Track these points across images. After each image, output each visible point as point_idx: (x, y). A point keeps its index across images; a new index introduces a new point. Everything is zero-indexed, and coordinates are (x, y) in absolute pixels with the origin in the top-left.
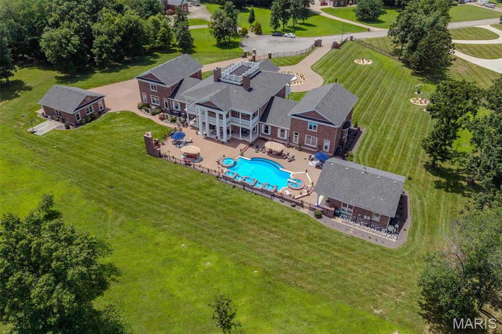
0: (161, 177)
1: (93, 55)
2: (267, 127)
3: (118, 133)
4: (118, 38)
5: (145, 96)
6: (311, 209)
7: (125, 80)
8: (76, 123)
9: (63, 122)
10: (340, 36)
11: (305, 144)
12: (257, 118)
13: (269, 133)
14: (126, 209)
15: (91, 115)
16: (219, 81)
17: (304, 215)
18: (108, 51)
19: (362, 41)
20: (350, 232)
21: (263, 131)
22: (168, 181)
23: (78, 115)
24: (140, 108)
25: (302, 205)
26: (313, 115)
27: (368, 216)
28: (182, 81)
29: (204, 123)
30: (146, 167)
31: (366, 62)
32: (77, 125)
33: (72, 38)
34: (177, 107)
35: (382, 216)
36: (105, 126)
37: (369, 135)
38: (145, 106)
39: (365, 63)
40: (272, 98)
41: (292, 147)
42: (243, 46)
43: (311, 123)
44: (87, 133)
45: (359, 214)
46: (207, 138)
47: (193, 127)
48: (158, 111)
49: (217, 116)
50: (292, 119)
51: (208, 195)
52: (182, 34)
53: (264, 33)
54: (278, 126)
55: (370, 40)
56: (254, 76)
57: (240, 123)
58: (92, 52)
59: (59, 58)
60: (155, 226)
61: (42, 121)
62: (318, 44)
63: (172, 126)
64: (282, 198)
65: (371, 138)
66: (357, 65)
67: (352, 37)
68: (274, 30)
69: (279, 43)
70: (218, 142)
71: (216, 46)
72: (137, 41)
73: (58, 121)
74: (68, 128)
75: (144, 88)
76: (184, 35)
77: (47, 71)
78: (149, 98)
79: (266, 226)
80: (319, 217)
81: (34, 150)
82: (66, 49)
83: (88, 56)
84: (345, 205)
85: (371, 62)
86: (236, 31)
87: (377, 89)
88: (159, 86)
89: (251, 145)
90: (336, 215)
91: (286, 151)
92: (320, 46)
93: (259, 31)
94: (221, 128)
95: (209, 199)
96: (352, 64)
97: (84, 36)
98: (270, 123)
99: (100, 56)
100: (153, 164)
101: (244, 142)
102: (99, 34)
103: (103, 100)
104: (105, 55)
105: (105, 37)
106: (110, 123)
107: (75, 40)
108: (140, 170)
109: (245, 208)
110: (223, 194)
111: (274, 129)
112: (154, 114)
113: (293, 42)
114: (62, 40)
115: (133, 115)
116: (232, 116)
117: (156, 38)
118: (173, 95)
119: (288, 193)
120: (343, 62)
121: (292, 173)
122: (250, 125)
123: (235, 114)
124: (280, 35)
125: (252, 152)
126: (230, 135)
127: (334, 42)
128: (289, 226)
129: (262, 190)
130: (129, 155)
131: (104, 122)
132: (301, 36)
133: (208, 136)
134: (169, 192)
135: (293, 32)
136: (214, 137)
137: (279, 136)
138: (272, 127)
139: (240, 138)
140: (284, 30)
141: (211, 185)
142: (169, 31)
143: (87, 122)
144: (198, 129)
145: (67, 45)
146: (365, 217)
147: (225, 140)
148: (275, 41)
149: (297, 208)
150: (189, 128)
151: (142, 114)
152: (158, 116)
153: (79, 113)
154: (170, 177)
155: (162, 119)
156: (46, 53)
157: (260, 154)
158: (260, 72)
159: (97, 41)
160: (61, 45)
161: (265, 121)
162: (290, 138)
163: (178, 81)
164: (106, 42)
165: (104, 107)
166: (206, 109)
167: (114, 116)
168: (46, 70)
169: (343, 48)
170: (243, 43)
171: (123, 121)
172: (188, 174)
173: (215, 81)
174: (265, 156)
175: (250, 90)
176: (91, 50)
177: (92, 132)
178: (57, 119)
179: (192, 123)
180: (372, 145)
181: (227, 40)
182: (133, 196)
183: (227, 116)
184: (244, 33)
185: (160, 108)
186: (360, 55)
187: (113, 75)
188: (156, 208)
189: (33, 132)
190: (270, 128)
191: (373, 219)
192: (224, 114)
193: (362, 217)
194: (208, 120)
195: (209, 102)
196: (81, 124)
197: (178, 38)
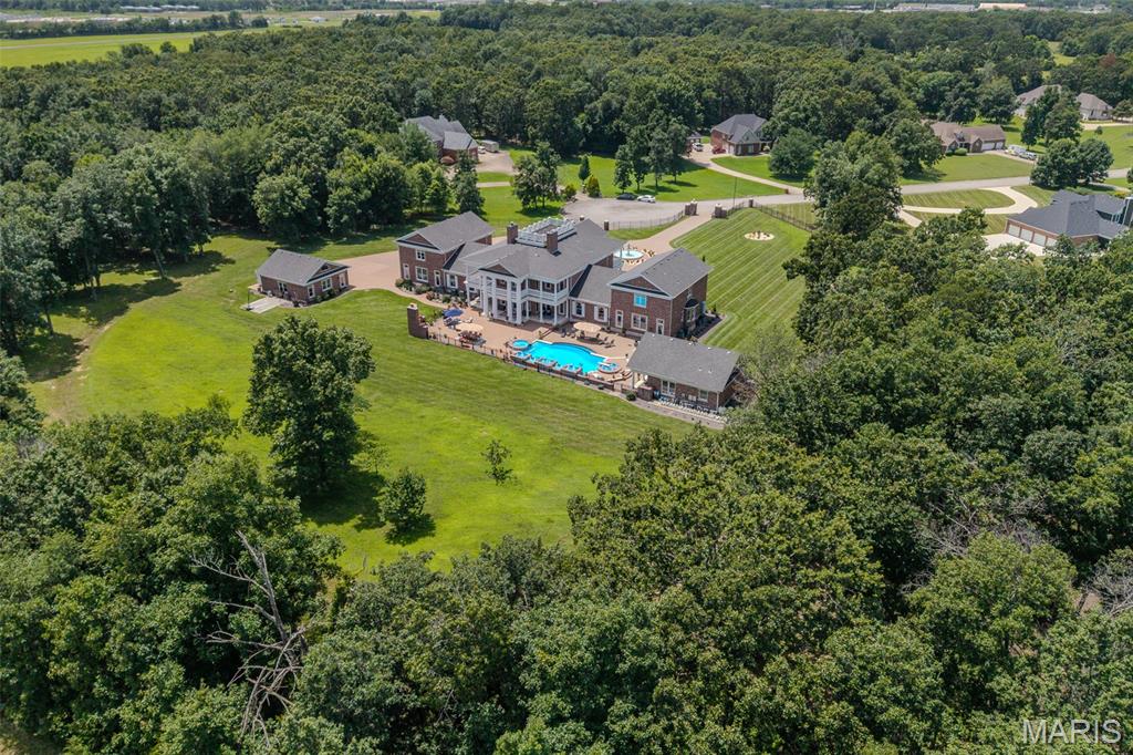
0: (428, 358)
1: (326, 217)
2: (579, 306)
3: (367, 313)
4: (367, 192)
5: (407, 270)
6: (624, 391)
7: (376, 252)
8: (307, 300)
9: (289, 299)
10: (732, 200)
11: (632, 327)
12: (566, 291)
13: (583, 315)
14: (381, 387)
15: (329, 292)
16: (514, 242)
17: (613, 397)
18: (350, 210)
19: (767, 208)
20: (669, 414)
21: (574, 313)
22: (438, 362)
23: (311, 290)
24: (399, 285)
25: (612, 388)
26: (639, 283)
27: (693, 395)
28: (462, 246)
29: (490, 300)
30: (407, 348)
31: (763, 237)
32: (309, 303)
33: (300, 189)
34: (452, 284)
35: (711, 393)
36: (348, 305)
37: (732, 322)
38: (407, 283)
39: (761, 239)
40: (590, 267)
41: (615, 333)
42: (565, 214)
43: (638, 295)
44: (323, 312)
45: (683, 393)
46: (494, 320)
47: (474, 308)
48: (424, 288)
49: (509, 285)
50: (613, 291)
51: (491, 377)
52: (466, 191)
53: (603, 195)
54: (594, 303)
55: (784, 207)
56: (566, 238)
57: (542, 298)
58: (325, 213)
59: (279, 218)
60: (420, 401)
61: (259, 298)
62: (691, 211)
63: (445, 306)
64: (589, 381)
65: (733, 327)
66: (746, 241)
67: (751, 202)
68: (621, 191)
69: (627, 209)
70: (509, 324)
71: (521, 212)
72: (394, 199)
73: (282, 297)
74: (296, 305)
75: (407, 257)
76: (470, 192)
77: (253, 241)
78: (412, 271)
79: (562, 405)
80: (632, 398)
81: (254, 329)
82: (290, 205)
83: (319, 218)
84: (665, 383)
85: (772, 237)
86: (555, 189)
87: (767, 271)
88: (430, 253)
89: (556, 329)
90: (654, 398)
91: (603, 335)
92: (695, 214)
93: (594, 192)
94: (515, 305)
95: (490, 380)
96: (739, 240)
97: (315, 188)
98: (583, 298)
99: (337, 220)
100: (418, 345)
101: (545, 325)
102: (338, 185)
103: (346, 273)
104: (346, 217)
105: (348, 190)
106: (356, 302)
107: (304, 192)
108: (400, 351)
109: (538, 390)
110: (510, 376)
111: (590, 307)
112: (419, 293)
113: (651, 208)
114: (287, 192)
115: (389, 293)
116: (530, 287)
117: (423, 198)
118: (448, 266)
119: (596, 375)
120: (726, 236)
121: (607, 358)
122: (555, 299)
123: (534, 284)
124: (630, 198)
125: (557, 337)
126: (527, 317)
127: (717, 208)
128: (591, 406)
129: (561, 373)
130: (385, 336)
131: (348, 301)
132: (665, 199)
133: (495, 317)
134: (440, 373)
135: (653, 194)
136: (504, 319)
137: (596, 317)
138: (587, 304)
139: (541, 320)
140: (640, 192)
141: (495, 366)
142: (445, 185)
143: (324, 300)
144: (480, 311)
145: (292, 198)
146: (690, 397)
147: (519, 321)
148: (621, 207)
149: (605, 391)
150: (469, 309)
151: (403, 293)
152: (425, 295)
153: (313, 287)
154: (440, 359)
155: (430, 298)
156: (259, 211)
157: (568, 339)
158: (575, 233)
159: (334, 196)
160: (283, 200)
161: (576, 296)
162: (611, 319)
163: (457, 246)
164: (348, 197)
165: (347, 283)
166: (494, 276)
167: (361, 294)
168: (251, 239)
169: (731, 218)
170: (566, 210)
171: (376, 299)
172: (465, 356)
173: (509, 242)
174: (575, 341)
175: (557, 253)
176: (325, 209)
177: (332, 312)
178: (280, 294)
179: (473, 303)
180: (730, 333)
181: (539, 204)
182: (391, 375)
183: (523, 287)
184: (570, 194)
185: (428, 285)
186: (757, 229)
187: (356, 247)
188: (421, 386)
189: (249, 310)
190: (583, 306)
191: (700, 399)
192: (518, 282)
193: (687, 398)
194: (496, 294)
195: (499, 266)
196: (315, 301)
197: (458, 199)
